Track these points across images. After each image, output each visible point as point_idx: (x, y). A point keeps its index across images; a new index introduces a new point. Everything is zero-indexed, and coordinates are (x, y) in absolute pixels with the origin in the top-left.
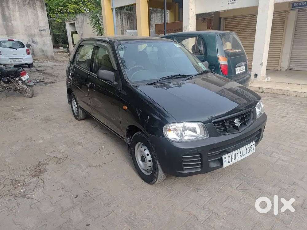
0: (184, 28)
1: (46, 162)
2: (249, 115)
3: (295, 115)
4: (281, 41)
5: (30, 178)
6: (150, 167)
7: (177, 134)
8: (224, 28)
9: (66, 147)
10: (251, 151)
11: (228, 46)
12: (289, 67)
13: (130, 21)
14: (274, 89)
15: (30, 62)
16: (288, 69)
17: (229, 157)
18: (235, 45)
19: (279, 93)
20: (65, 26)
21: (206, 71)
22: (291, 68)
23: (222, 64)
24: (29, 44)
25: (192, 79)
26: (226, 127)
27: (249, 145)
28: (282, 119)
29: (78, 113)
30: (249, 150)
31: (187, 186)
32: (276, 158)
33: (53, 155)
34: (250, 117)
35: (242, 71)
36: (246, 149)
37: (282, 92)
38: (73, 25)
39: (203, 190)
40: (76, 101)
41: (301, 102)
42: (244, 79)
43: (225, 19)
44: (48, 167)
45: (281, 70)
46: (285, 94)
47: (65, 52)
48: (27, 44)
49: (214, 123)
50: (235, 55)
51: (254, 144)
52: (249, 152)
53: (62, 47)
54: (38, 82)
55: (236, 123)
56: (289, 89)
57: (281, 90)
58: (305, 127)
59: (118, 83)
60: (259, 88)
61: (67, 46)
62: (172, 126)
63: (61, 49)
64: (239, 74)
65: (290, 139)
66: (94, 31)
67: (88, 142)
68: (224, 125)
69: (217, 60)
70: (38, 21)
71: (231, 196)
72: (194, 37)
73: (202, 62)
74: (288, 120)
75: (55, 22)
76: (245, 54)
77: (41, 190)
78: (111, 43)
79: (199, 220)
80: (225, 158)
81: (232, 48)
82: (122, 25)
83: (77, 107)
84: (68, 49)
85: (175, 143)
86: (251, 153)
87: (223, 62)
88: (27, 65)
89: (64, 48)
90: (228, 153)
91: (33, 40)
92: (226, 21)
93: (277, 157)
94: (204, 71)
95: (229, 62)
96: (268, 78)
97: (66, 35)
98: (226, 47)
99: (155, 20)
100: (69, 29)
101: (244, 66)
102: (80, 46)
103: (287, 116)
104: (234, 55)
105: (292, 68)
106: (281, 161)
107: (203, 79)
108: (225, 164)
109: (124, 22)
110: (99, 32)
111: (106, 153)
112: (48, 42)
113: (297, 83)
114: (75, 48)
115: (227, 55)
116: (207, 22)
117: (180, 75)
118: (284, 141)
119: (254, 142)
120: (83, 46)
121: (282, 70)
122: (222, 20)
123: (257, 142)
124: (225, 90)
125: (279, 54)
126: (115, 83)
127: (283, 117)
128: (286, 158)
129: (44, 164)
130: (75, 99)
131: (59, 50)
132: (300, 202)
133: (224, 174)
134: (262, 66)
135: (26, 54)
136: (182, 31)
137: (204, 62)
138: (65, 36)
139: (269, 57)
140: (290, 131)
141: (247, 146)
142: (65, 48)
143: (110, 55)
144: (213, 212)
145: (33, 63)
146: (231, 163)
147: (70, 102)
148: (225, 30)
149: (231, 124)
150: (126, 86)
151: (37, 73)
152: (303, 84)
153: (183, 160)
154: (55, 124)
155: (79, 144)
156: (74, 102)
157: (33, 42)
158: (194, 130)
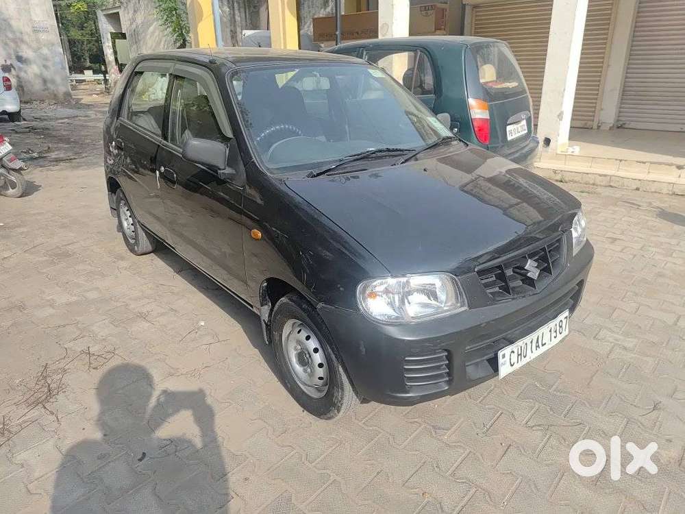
0: (382, 28)
1: (61, 365)
2: (558, 249)
3: (640, 235)
4: (602, 60)
5: (23, 409)
6: (321, 378)
7: (391, 304)
8: (473, 31)
9: (111, 325)
10: (560, 333)
11: (488, 74)
12: (618, 121)
13: (252, 8)
14: (588, 174)
15: (11, 107)
16: (615, 126)
17: (513, 352)
18: (504, 72)
19: (599, 183)
20: (95, 21)
21: (448, 138)
22: (621, 123)
23: (478, 116)
24: (8, 63)
25: (417, 160)
26: (506, 282)
27: (557, 321)
28: (612, 247)
29: (136, 238)
30: (556, 332)
31: (411, 420)
32: (609, 341)
33: (79, 346)
34: (559, 254)
35: (520, 134)
36: (550, 331)
37: (604, 181)
38: (114, 18)
39: (448, 429)
40: (130, 209)
41: (650, 203)
42: (523, 151)
43: (475, 7)
44: (68, 379)
45: (599, 127)
46: (612, 184)
47: (98, 82)
49: (481, 273)
50: (506, 97)
51: (566, 318)
52: (555, 337)
53: (91, 72)
54: (36, 158)
55: (528, 271)
56: (622, 174)
57: (605, 176)
58: (665, 265)
59: (236, 171)
60: (555, 172)
61: (103, 67)
62: (379, 285)
63: (88, 75)
64: (513, 142)
65: (636, 294)
66: (166, 33)
67: (163, 311)
68: (501, 277)
69: (464, 107)
70: (29, 8)
71: (516, 443)
72: (405, 50)
73: (436, 115)
74: (626, 247)
75: (72, 11)
76: (526, 93)
77: (51, 442)
78: (212, 66)
79: (445, 508)
80: (504, 356)
81: (497, 78)
82: (233, 21)
83: (132, 224)
84: (105, 77)
85: (386, 327)
86: (560, 337)
87: (478, 111)
88: (6, 117)
89: (95, 72)
90: (511, 342)
91: (20, 54)
92: (477, 12)
93: (611, 340)
94: (444, 139)
95: (491, 114)
96: (575, 147)
97: (99, 41)
98: (484, 78)
99: (309, 8)
100: (106, 28)
101: (524, 122)
102: (136, 74)
103: (623, 237)
104: (504, 94)
105: (624, 124)
106: (620, 351)
107: (444, 160)
108: (504, 370)
109: (237, 12)
110: (177, 36)
111: (208, 339)
113: (639, 160)
114: (124, 77)
115: (488, 95)
116: (434, 15)
117: (388, 150)
118: (622, 300)
119: (566, 313)
120: (141, 73)
121: (601, 128)
122: (468, 10)
123: (572, 310)
124: (481, 182)
125: (597, 92)
126: (228, 171)
127: (614, 240)
128: (632, 342)
129: (55, 372)
130: (127, 204)
131: (83, 78)
132: (674, 453)
133: (495, 386)
134: (561, 120)
135: (3, 89)
136: (377, 37)
137: (440, 116)
138: (96, 44)
139: (577, 99)
140: (633, 274)
141: (552, 324)
142: (98, 74)
143: (212, 96)
144: (477, 486)
145: (20, 111)
146: (517, 366)
147: (115, 210)
148: (476, 34)
149: (517, 273)
150: (255, 177)
151: (32, 135)
152: (651, 163)
153: (406, 367)
154: (80, 267)
155: (143, 316)
156: (125, 212)
157: (19, 59)
158: (431, 293)
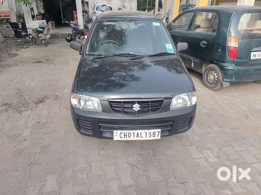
10: (154, 136)
17: (122, 133)
23: (231, 45)
24: (120, 8)
27: (151, 131)
48: (119, 8)
51: (159, 132)
52: (149, 137)
55: (134, 107)
64: (256, 60)
80: (117, 133)
87: (233, 43)
91: (124, 5)
104: (255, 36)
112: (134, 7)
141: (147, 131)
146: (124, 139)
153: (79, 122)
